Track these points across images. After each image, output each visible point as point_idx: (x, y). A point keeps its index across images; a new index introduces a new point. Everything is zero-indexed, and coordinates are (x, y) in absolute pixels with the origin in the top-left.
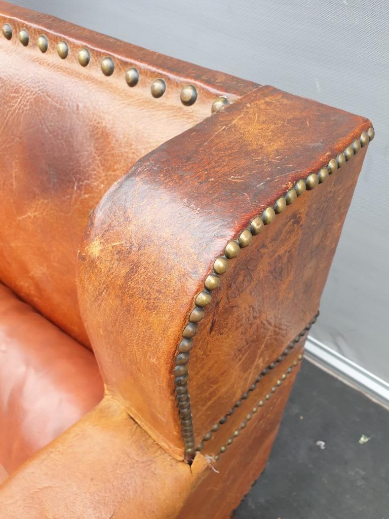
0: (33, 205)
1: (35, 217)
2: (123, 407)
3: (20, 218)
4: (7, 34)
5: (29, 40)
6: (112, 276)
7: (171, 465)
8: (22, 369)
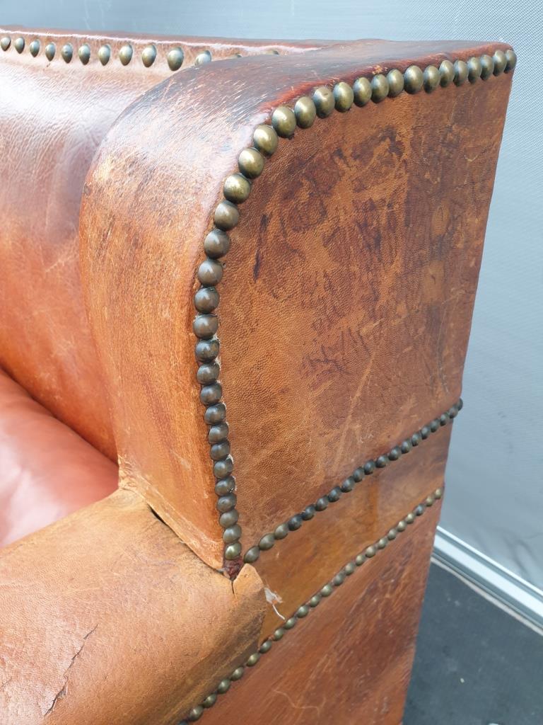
0: (65, 248)
1: (66, 264)
2: (143, 497)
3: (48, 270)
4: (67, 54)
5: (91, 56)
6: (120, 199)
7: (201, 575)
8: (15, 472)
